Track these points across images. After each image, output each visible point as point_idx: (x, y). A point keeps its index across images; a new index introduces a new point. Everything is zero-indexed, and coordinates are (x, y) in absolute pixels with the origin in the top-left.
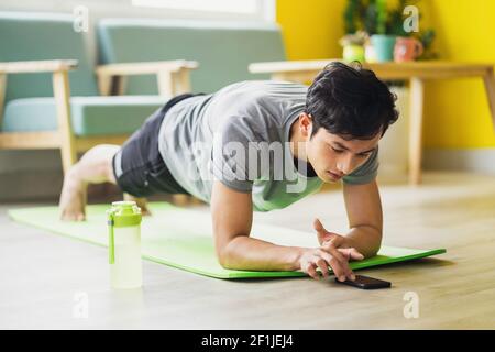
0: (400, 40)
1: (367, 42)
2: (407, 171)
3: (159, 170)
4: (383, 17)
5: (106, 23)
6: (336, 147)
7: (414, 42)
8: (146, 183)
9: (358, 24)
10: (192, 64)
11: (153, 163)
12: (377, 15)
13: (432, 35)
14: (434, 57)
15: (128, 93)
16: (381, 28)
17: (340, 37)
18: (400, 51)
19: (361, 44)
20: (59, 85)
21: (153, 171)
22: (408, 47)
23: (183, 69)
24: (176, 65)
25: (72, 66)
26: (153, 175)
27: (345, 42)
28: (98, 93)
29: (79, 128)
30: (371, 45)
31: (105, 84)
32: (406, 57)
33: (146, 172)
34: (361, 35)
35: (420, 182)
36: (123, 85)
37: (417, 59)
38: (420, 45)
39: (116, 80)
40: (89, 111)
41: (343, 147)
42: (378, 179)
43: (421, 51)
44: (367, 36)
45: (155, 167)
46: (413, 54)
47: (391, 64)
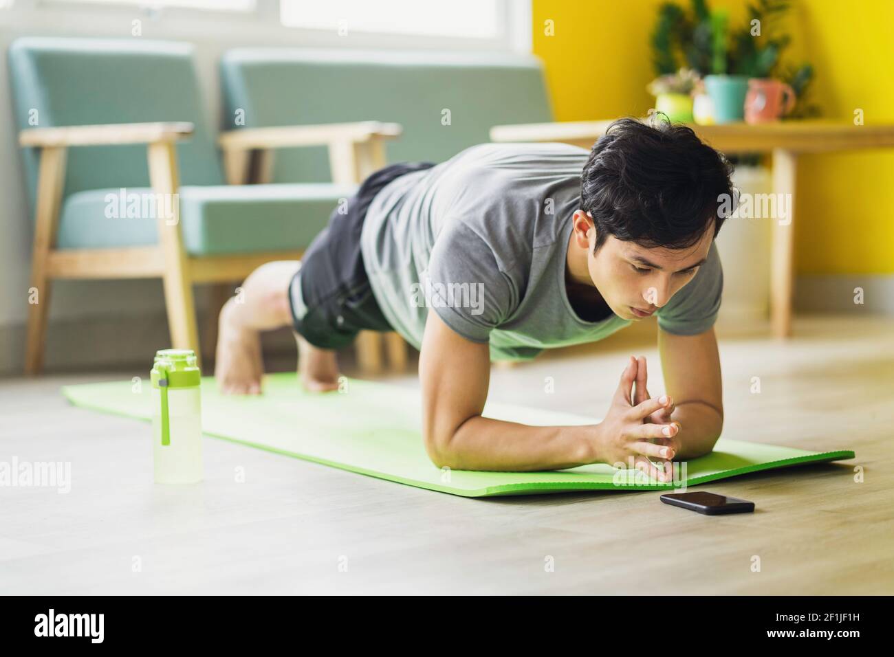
0: (754, 84)
1: (698, 88)
2: (768, 313)
3: (360, 295)
4: (722, 43)
5: (237, 57)
6: (638, 265)
7: (779, 87)
8: (340, 320)
9: (678, 55)
10: (390, 129)
11: (349, 285)
12: (711, 38)
13: (809, 73)
14: (813, 113)
15: (277, 179)
16: (718, 63)
17: (650, 81)
18: (756, 103)
19: (686, 91)
20: (160, 166)
21: (351, 299)
22: (769, 96)
23: (375, 137)
24: (362, 130)
25: (183, 134)
26: (353, 305)
27: (658, 88)
28: (224, 180)
29: (196, 241)
30: (705, 93)
31: (237, 165)
32: (766, 114)
33: (340, 302)
34: (685, 75)
35: (790, 334)
36: (268, 165)
37: (784, 117)
38: (790, 92)
39: (255, 157)
40: (212, 212)
41: (649, 264)
42: (717, 327)
43: (792, 103)
44: (696, 79)
45: (353, 292)
46: (778, 108)
47: (738, 126)
